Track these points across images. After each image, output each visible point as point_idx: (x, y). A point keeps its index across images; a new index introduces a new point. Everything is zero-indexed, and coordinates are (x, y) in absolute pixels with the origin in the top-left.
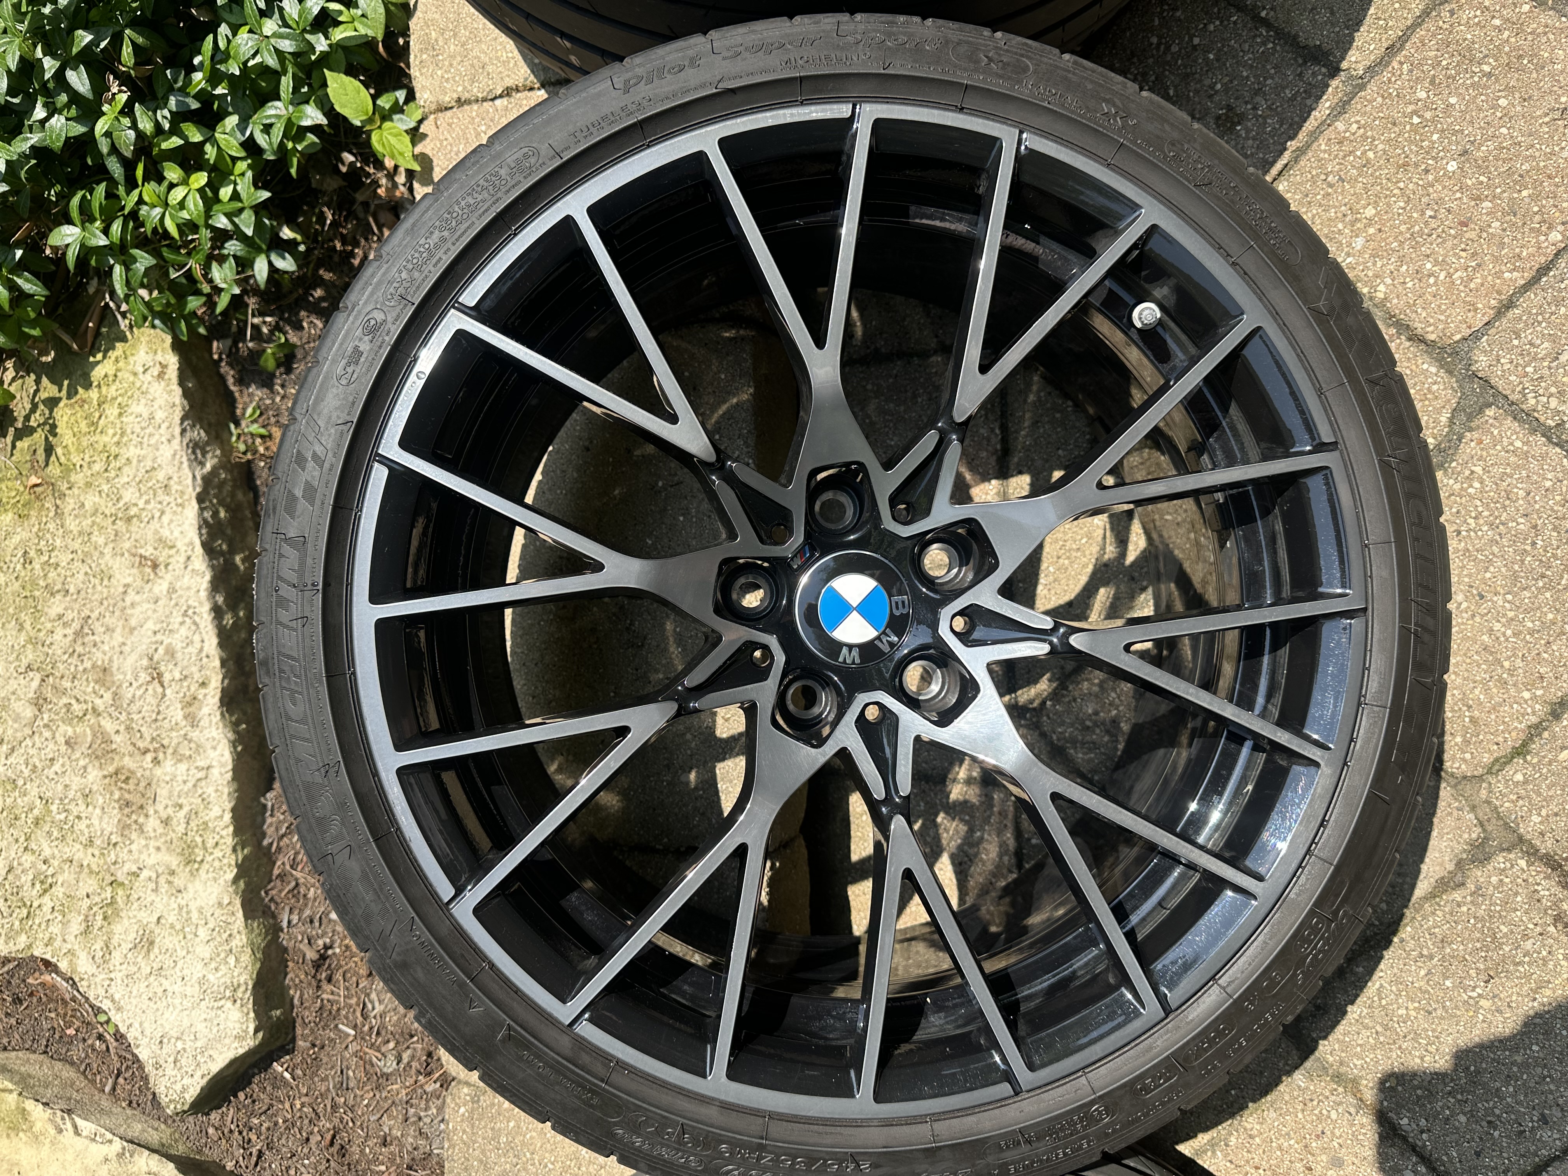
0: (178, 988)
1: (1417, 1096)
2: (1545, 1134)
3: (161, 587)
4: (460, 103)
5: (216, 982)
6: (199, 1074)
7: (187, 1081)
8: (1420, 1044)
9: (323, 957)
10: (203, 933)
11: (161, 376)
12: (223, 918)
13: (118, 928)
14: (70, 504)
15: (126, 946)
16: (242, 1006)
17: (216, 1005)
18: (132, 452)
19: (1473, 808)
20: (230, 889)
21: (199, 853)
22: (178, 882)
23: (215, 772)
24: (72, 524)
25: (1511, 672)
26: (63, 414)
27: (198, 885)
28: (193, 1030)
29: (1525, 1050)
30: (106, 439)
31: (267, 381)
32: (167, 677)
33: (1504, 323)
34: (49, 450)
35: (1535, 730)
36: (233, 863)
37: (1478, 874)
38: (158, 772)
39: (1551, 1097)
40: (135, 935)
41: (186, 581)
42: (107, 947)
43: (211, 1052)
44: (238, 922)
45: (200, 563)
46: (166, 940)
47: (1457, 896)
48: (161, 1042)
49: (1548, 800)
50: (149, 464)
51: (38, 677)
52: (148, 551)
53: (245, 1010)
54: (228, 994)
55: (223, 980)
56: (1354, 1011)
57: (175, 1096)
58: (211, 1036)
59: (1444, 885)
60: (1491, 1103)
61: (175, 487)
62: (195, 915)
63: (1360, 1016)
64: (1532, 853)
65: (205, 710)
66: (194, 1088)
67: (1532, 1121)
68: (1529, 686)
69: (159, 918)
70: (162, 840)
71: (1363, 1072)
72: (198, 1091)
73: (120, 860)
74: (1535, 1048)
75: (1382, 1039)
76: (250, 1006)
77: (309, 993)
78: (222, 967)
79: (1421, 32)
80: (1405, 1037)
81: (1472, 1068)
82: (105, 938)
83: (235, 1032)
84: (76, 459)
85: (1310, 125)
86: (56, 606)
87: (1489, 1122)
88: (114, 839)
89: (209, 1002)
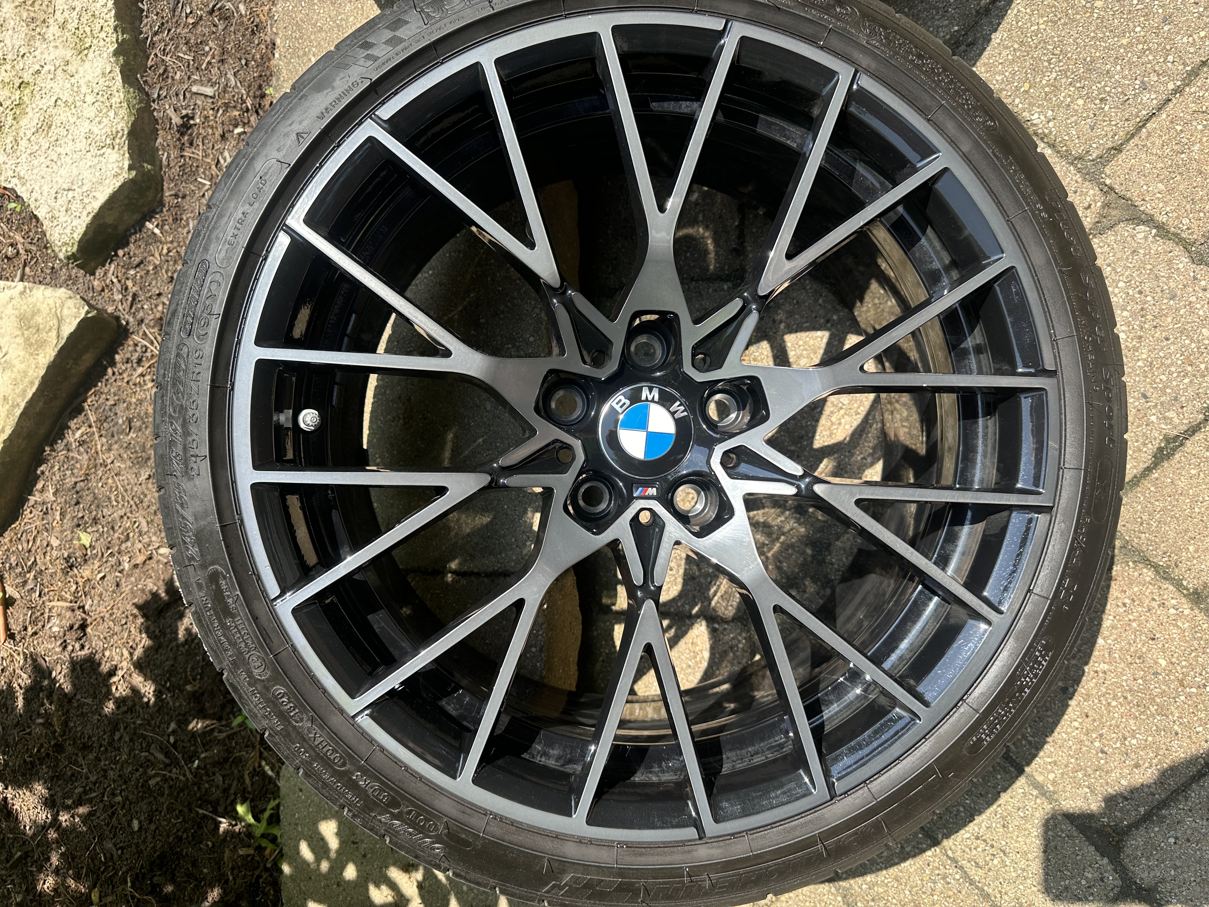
0: (70, 149)
1: (1046, 92)
2: (1145, 97)
5: (99, 132)
6: (85, 213)
7: (76, 222)
8: (1048, 49)
9: (186, 124)
10: (91, 99)
12: (106, 84)
13: (24, 122)
15: (29, 134)
16: (119, 149)
17: (99, 153)
20: (112, 60)
21: (88, 40)
22: (71, 68)
27: (87, 65)
28: (80, 177)
29: (1130, 33)
36: (114, 40)
39: (1149, 66)
40: (37, 121)
42: (16, 140)
43: (94, 194)
44: (117, 83)
46: (63, 115)
48: (56, 198)
53: (122, 152)
54: (108, 141)
55: (104, 131)
56: (996, 38)
57: (66, 238)
58: (94, 180)
60: (1103, 83)
62: (83, 88)
63: (1001, 40)
66: (80, 227)
67: (1135, 89)
69: (56, 101)
70: (60, 41)
71: (1003, 86)
72: (84, 229)
73: (27, 67)
74: (1138, 29)
75: (1018, 54)
76: (126, 148)
77: (174, 154)
78: (104, 120)
80: (1036, 47)
81: (1088, 59)
82: (14, 133)
83: (113, 172)
87: (1101, 100)
88: (22, 51)
89: (94, 151)
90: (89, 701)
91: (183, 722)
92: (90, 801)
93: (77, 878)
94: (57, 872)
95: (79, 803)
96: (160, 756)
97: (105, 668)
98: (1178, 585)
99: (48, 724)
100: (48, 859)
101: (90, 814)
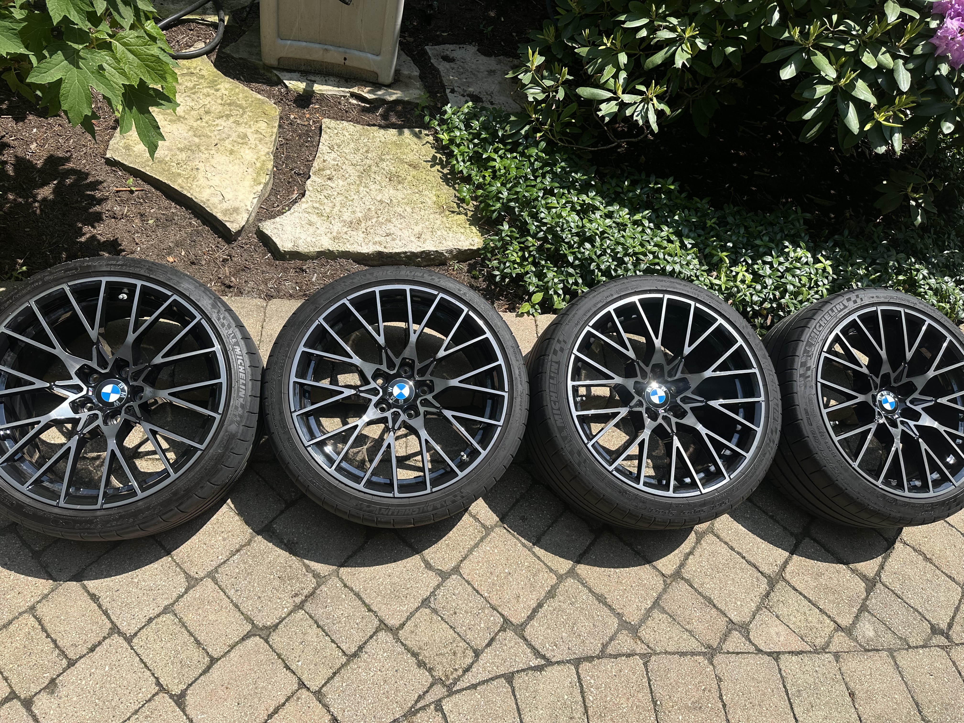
0: (298, 231)
3: (413, 239)
4: (537, 326)
5: (299, 242)
7: (270, 231)
8: (260, 561)
9: (303, 271)
10: (314, 240)
11: (471, 244)
12: (318, 246)
13: (315, 216)
14: (437, 216)
15: (309, 218)
16: (292, 248)
17: (293, 241)
18: (451, 235)
19: (329, 575)
20: (326, 248)
21: (337, 241)
22: (328, 234)
23: (360, 248)
24: (432, 216)
25: (368, 583)
26: (463, 217)
27: (328, 240)
28: (285, 234)
29: (258, 586)
30: (455, 228)
31: (469, 271)
32: (387, 238)
33: (464, 582)
34: (453, 212)
35: (351, 590)
36: (333, 250)
37: (310, 575)
38: (361, 232)
39: (244, 592)
40: (313, 221)
41: (414, 245)
42: (309, 213)
43: (278, 238)
44: (317, 249)
45: (419, 250)
46: (311, 229)
47: (304, 570)
48: (281, 224)
49: (331, 592)
50: (447, 239)
51: (389, 202)
52: (423, 236)
54: (296, 244)
55: (300, 244)
57: (265, 226)
58: (283, 238)
59: (307, 567)
60: (242, 578)
61: (440, 245)
62: (319, 238)
63: (269, 546)
64: (315, 589)
65: (378, 247)
66: (268, 232)
67: (237, 588)
68: (364, 587)
69: (318, 228)
70: (341, 231)
71: (252, 546)
72: (266, 233)
73: (335, 219)
75: (262, 551)
76: (292, 250)
77: (293, 266)
78: (304, 244)
79: (542, 564)
80: (262, 557)
81: (253, 573)
82: (312, 212)
83: (284, 245)
84: (450, 219)
85: (520, 538)
86: (409, 210)
88: (341, 218)
89: (293, 239)
90: (83, 217)
91: (66, 250)
92: (41, 214)
93: (10, 207)
94: (15, 200)
95: (41, 210)
96: (54, 241)
97: (96, 224)
98: (38, 602)
99: (77, 202)
100: (20, 197)
101: (36, 214)
